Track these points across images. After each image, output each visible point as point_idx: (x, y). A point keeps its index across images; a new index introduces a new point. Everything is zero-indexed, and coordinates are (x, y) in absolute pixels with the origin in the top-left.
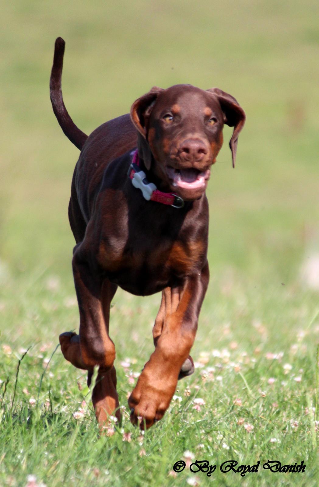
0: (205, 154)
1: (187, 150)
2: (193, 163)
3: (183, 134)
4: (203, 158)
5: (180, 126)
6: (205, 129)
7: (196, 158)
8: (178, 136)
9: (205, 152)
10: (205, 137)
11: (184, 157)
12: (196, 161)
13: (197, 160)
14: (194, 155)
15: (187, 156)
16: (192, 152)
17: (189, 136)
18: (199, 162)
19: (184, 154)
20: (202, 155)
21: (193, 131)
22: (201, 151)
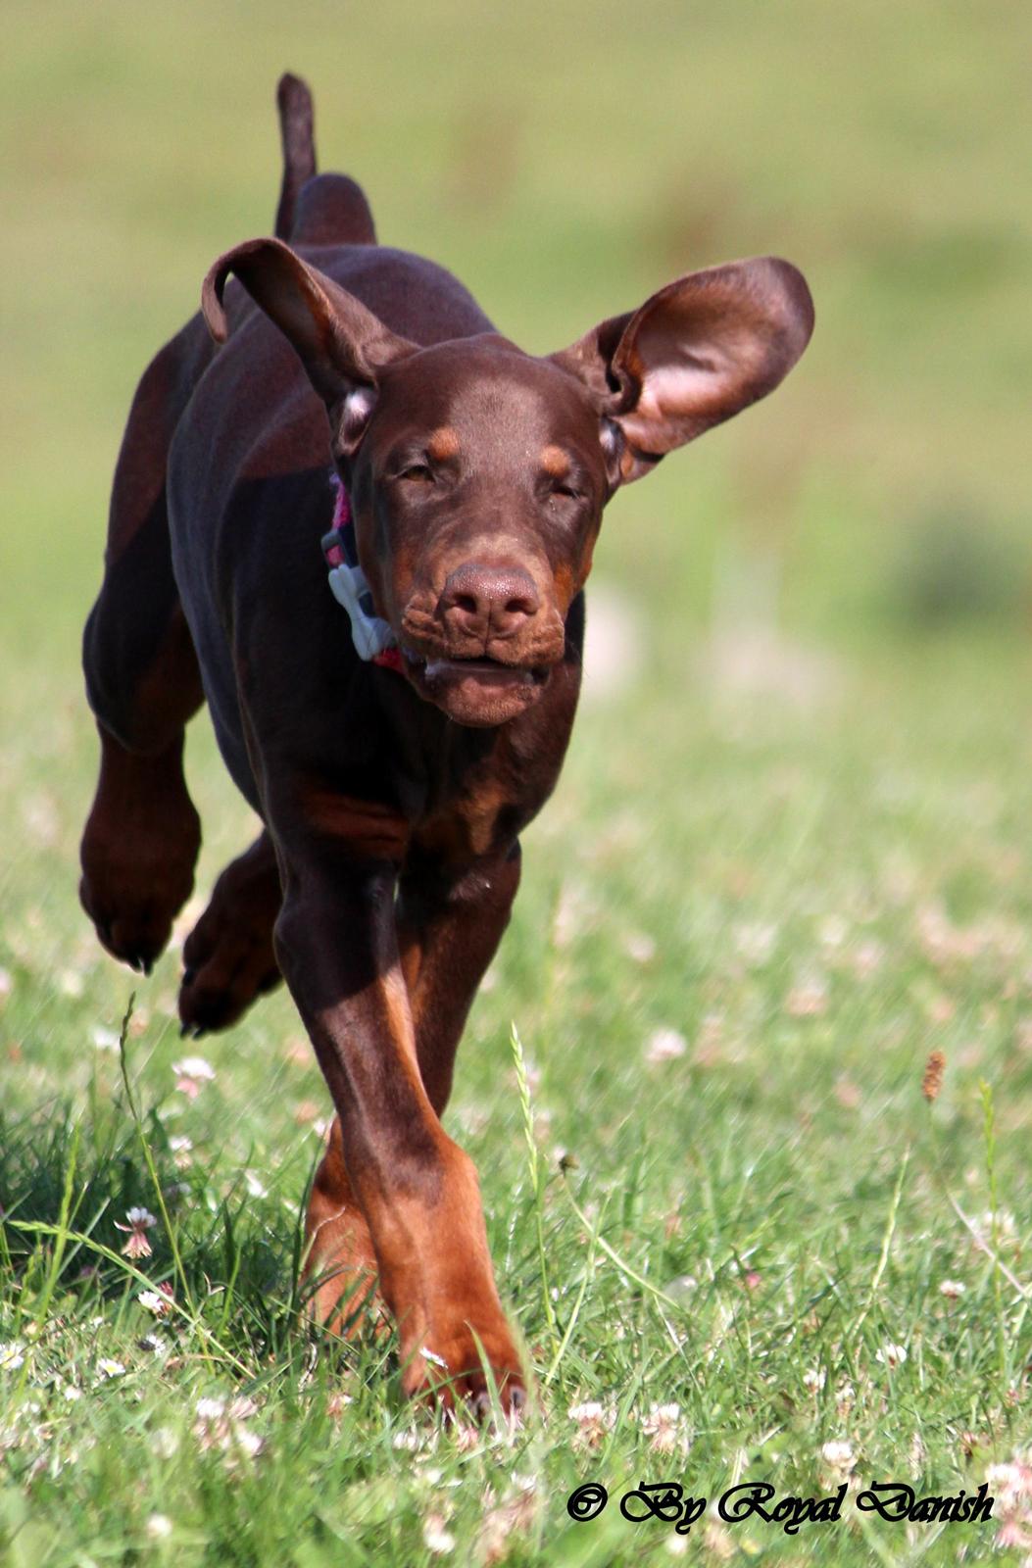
0: (531, 613)
1: (468, 601)
2: (486, 642)
3: (459, 537)
4: (520, 628)
5: (454, 503)
6: (538, 516)
7: (499, 628)
8: (442, 542)
9: (531, 609)
10: (534, 550)
11: (457, 622)
12: (498, 638)
13: (499, 635)
14: (491, 617)
15: (467, 619)
16: (484, 608)
17: (481, 544)
18: (506, 643)
19: (458, 613)
20: (519, 618)
21: (493, 525)
22: (516, 604)
